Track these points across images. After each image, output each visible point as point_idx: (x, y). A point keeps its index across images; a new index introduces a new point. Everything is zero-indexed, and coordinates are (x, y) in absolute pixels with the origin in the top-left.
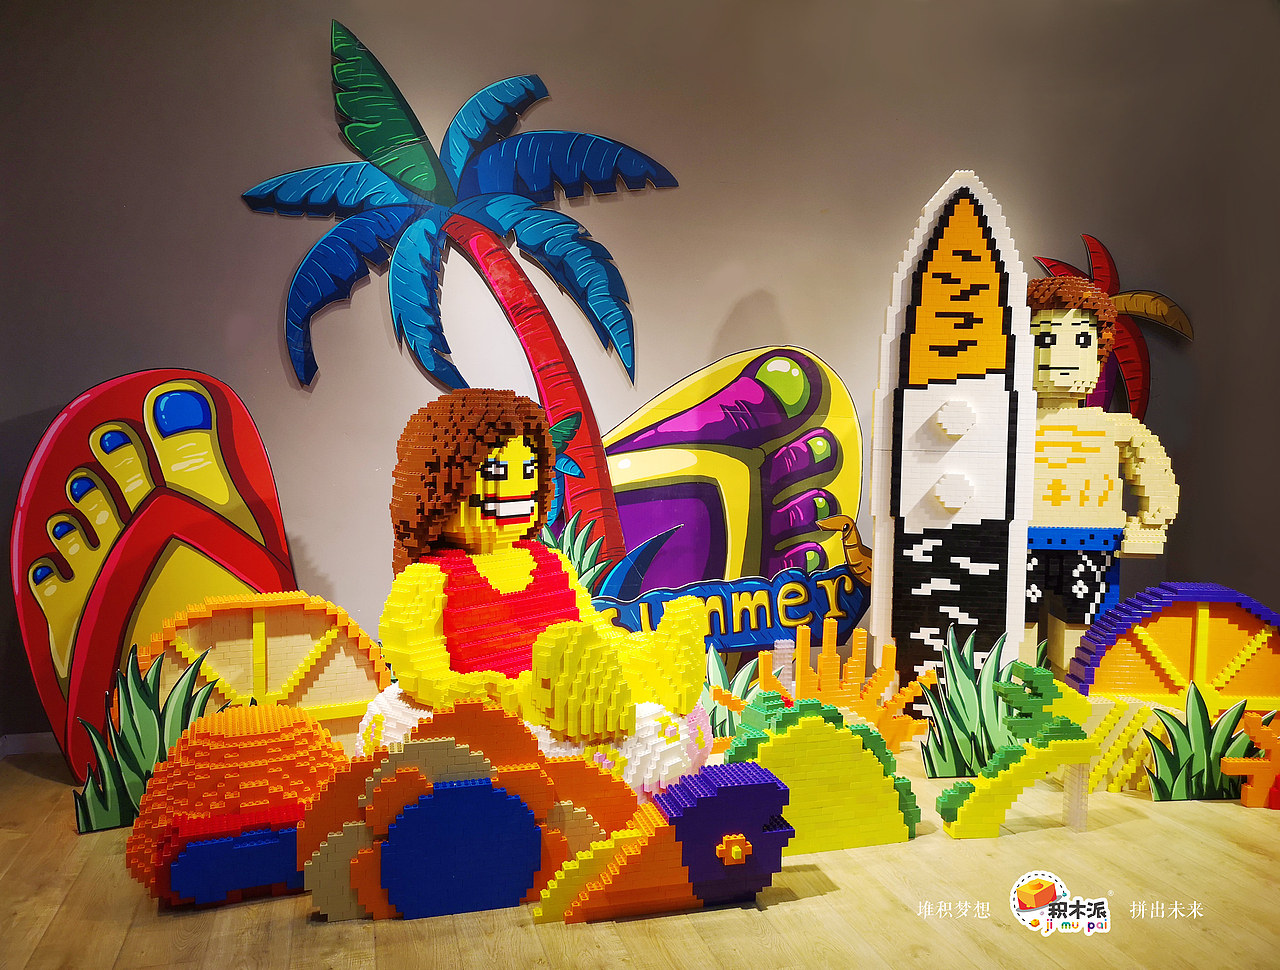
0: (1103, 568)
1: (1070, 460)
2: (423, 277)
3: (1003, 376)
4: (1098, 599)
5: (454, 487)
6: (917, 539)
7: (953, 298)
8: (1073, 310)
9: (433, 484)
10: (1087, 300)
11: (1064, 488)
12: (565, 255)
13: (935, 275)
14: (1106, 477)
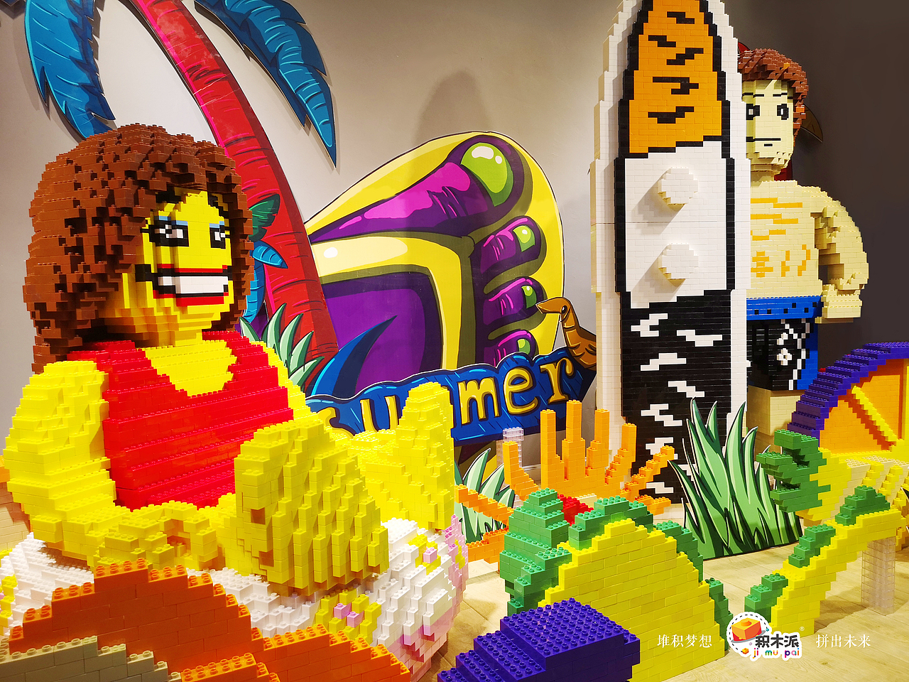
0: (803, 336)
1: (772, 232)
2: (72, 23)
3: (720, 143)
4: (799, 366)
5: (109, 251)
6: (644, 314)
7: (670, 62)
8: (774, 81)
9: (79, 248)
10: (787, 70)
11: (767, 259)
12: (249, 13)
13: (651, 38)
14: (804, 247)
